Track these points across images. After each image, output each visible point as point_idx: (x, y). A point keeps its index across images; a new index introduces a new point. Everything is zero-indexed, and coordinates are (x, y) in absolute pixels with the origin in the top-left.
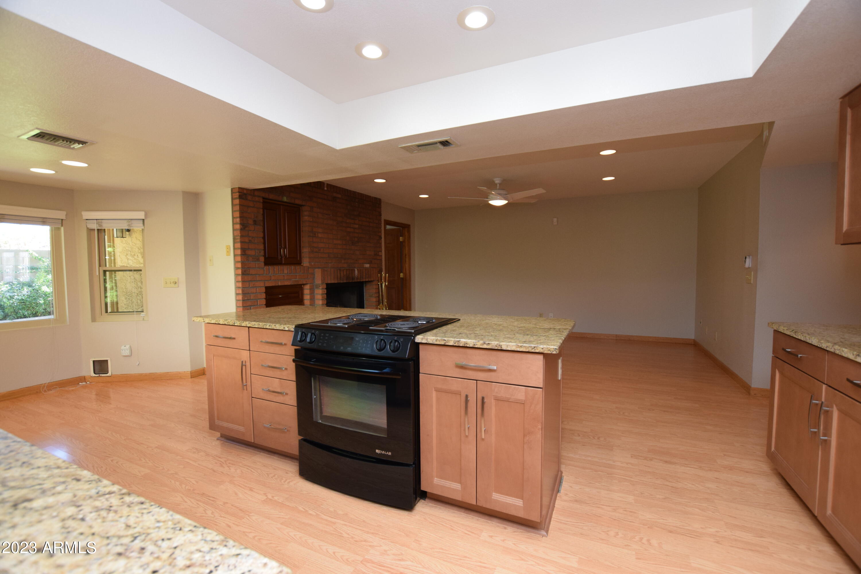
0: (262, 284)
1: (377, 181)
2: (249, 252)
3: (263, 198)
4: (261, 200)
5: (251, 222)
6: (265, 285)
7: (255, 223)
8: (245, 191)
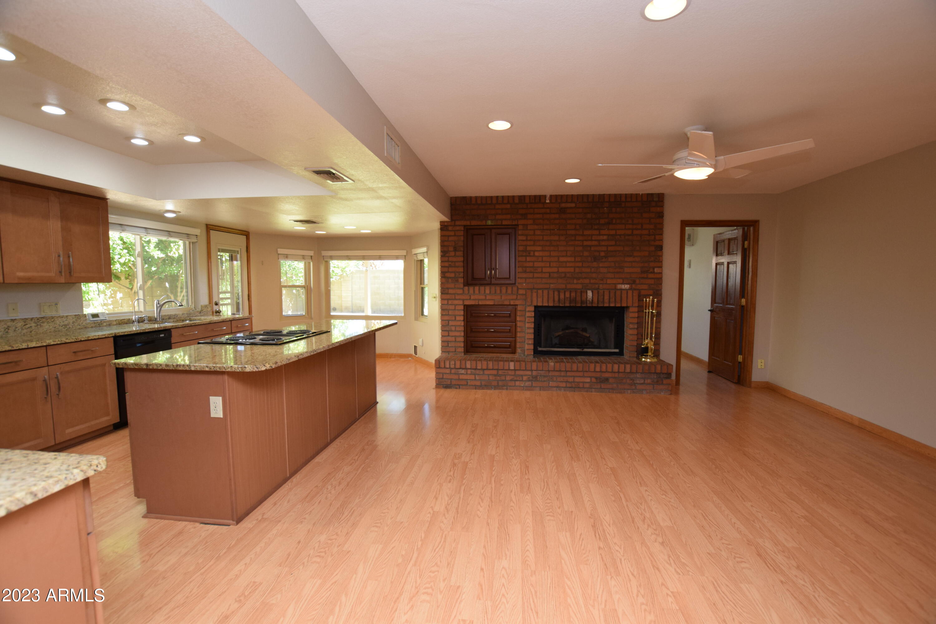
0: (461, 302)
1: (569, 181)
2: (448, 275)
3: (465, 226)
4: (462, 228)
5: (451, 249)
6: (463, 303)
7: (455, 250)
8: (446, 224)
